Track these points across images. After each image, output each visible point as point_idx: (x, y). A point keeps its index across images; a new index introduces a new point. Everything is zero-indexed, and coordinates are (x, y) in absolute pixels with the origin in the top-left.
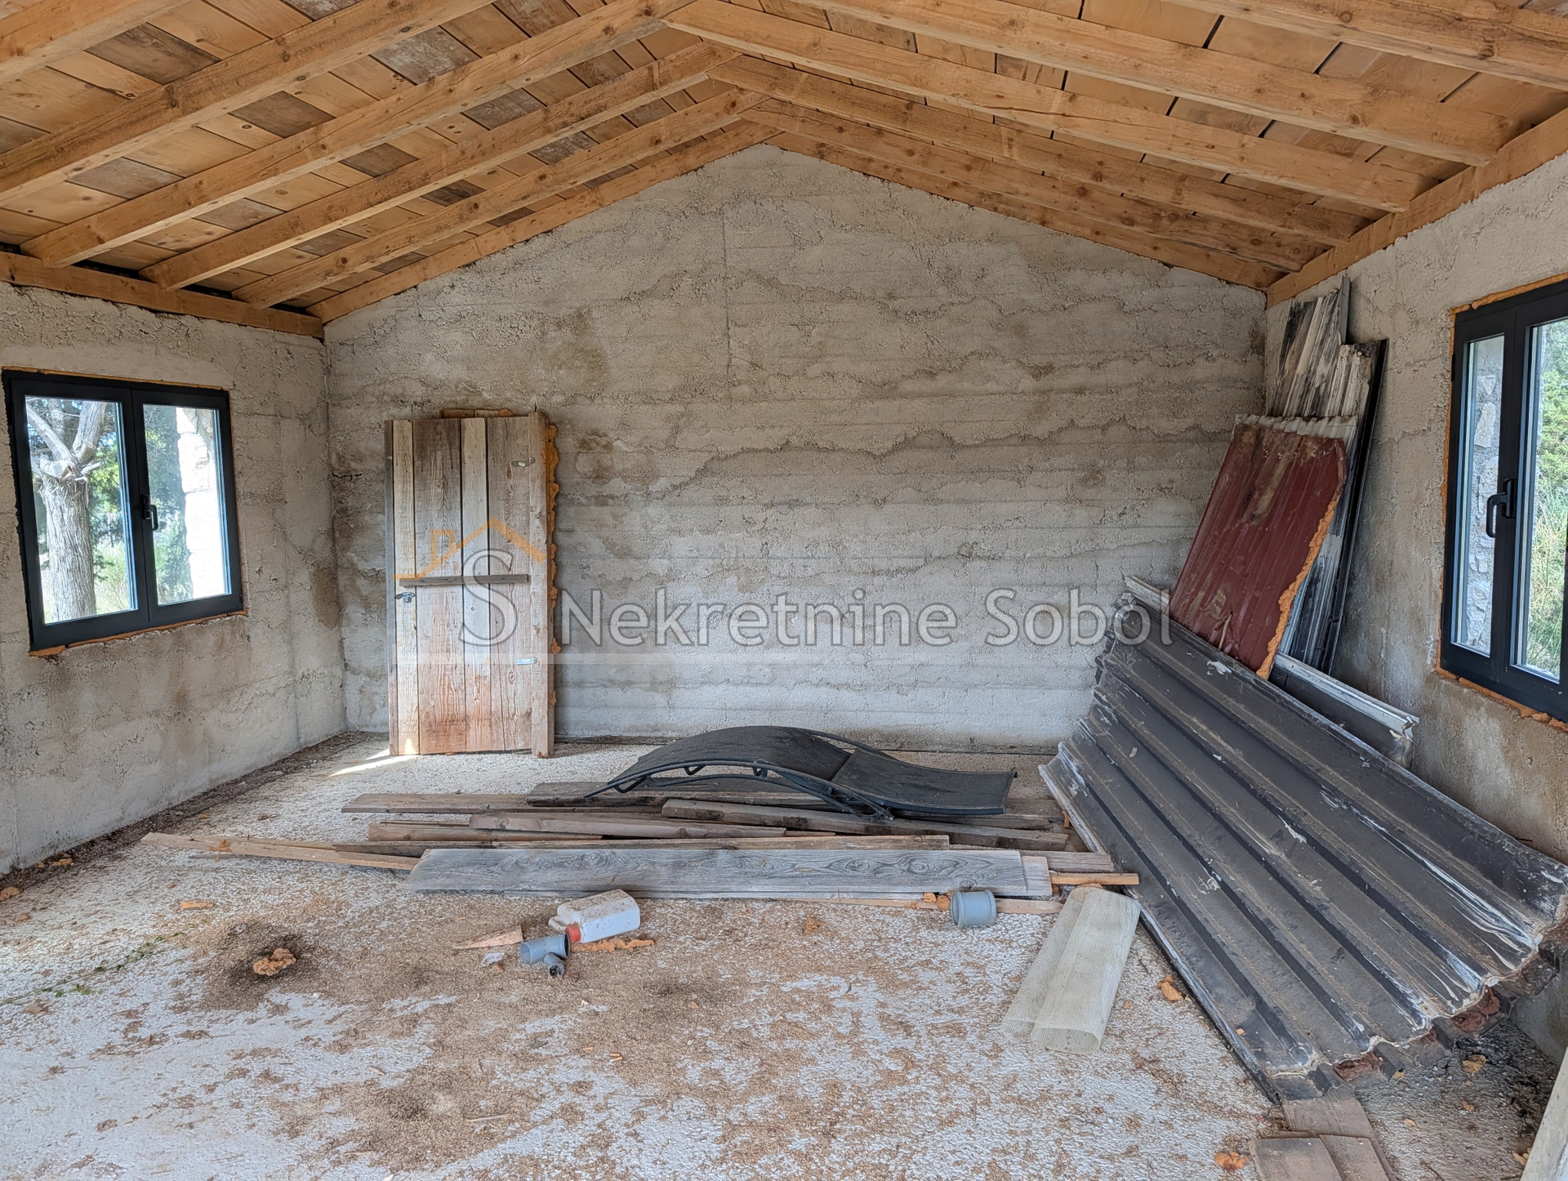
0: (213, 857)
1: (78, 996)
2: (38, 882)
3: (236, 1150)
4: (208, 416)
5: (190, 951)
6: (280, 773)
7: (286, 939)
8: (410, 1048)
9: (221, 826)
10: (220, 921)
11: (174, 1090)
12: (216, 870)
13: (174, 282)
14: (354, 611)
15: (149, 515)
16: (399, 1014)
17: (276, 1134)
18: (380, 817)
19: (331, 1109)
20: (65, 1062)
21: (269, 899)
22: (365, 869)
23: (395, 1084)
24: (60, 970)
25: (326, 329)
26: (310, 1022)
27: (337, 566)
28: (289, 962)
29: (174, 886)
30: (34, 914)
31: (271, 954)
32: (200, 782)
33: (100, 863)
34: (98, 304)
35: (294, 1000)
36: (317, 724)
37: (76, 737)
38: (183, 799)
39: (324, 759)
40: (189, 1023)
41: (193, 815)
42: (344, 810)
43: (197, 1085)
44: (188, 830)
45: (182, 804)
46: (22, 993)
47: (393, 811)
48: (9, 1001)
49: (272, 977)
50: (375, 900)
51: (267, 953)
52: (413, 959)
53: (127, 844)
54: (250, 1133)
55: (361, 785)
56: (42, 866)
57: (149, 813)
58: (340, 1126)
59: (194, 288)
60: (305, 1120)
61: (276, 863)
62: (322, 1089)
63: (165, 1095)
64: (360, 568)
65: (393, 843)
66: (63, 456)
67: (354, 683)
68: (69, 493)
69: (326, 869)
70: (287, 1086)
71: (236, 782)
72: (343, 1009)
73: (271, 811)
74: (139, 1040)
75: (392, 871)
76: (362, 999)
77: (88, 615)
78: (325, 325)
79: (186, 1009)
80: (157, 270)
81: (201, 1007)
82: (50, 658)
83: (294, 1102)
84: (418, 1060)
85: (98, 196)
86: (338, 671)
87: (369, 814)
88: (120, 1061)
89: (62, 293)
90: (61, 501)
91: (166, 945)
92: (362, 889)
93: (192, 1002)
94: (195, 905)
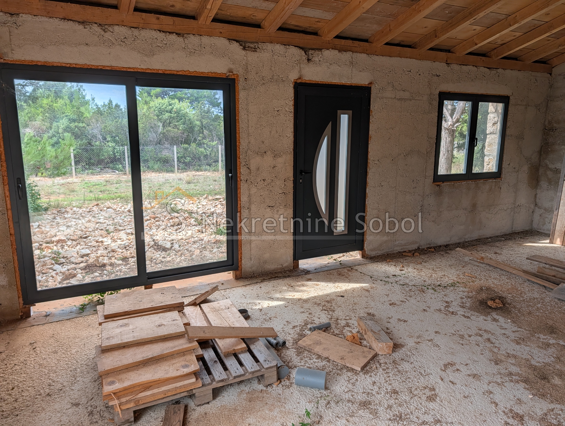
0: (477, 262)
1: (432, 291)
2: (424, 254)
3: (476, 359)
4: (500, 106)
5: (467, 290)
6: (503, 239)
7: (500, 297)
8: (545, 354)
9: (481, 252)
10: (478, 283)
11: (458, 331)
12: (478, 266)
13: (497, 57)
14: (544, 184)
15: (474, 141)
16: (542, 340)
17: (490, 360)
18: (542, 265)
19: (511, 361)
20: (428, 309)
21: (495, 281)
22: (534, 283)
23: (537, 364)
24: (429, 282)
25: (553, 69)
26: (506, 329)
27: (540, 165)
28: (501, 306)
29: (464, 267)
30: (422, 263)
31: (494, 300)
32: (475, 235)
33: (442, 253)
34: (470, 67)
35: (501, 319)
36: (520, 224)
37: (441, 212)
38: (469, 240)
39: (521, 238)
40: (465, 312)
41: (472, 246)
42: (527, 259)
43: (466, 333)
44: (470, 251)
45: (469, 241)
46: (418, 284)
47: (548, 264)
48: (414, 286)
49: (494, 308)
50: (536, 295)
51: (493, 300)
52: (550, 322)
53: (450, 250)
54: (481, 356)
55: (535, 251)
56: (426, 249)
57: (458, 241)
58: (514, 369)
59: (505, 58)
60: (501, 361)
61: (499, 270)
62: (508, 354)
63: (455, 331)
64: (550, 167)
65: (547, 276)
66: (450, 121)
67: (538, 212)
68: (450, 133)
69: (518, 278)
70: (496, 347)
71: (487, 238)
72: (519, 329)
73: (498, 251)
74: (449, 311)
75: (545, 287)
76: (527, 329)
77: (449, 173)
78: (553, 67)
79: (464, 308)
80: (492, 53)
81: (469, 309)
82: (438, 185)
83: (497, 353)
84: (547, 360)
85: (478, 28)
86: (532, 206)
87: (537, 263)
88: (443, 315)
89: (460, 64)
90: (447, 135)
91: (460, 285)
92: (532, 289)
93: (466, 306)
94: (470, 275)
